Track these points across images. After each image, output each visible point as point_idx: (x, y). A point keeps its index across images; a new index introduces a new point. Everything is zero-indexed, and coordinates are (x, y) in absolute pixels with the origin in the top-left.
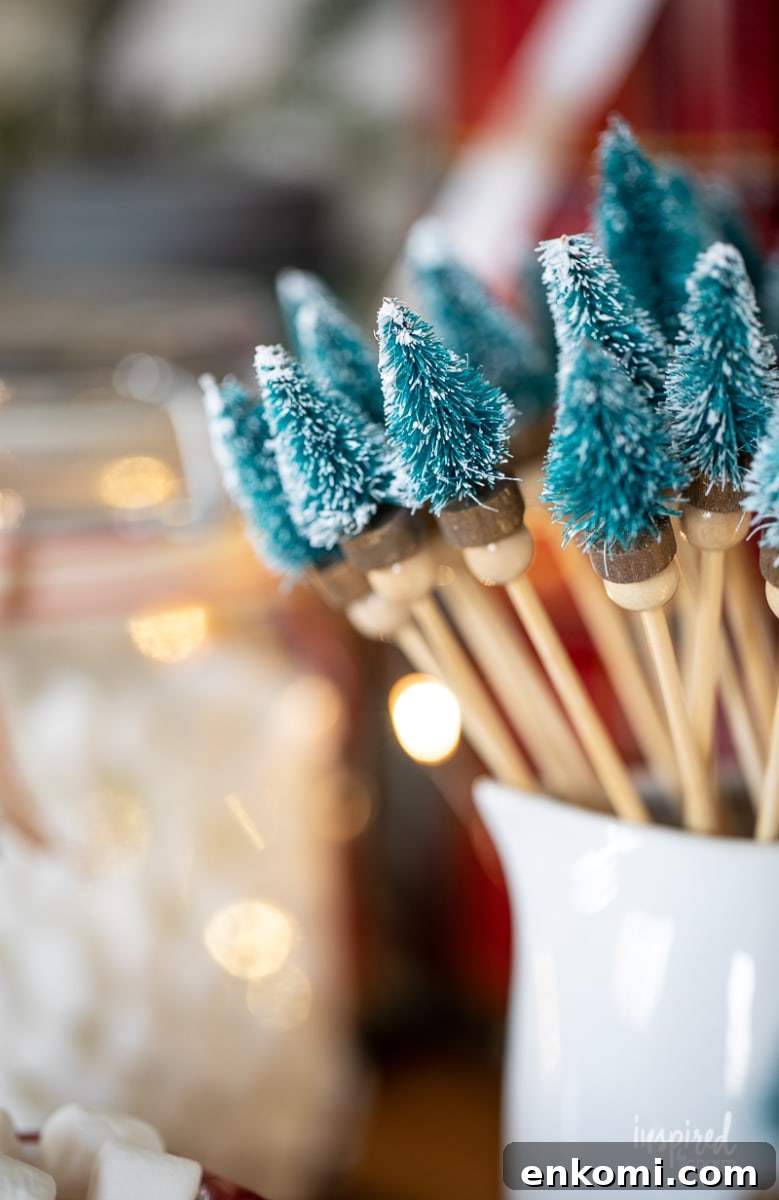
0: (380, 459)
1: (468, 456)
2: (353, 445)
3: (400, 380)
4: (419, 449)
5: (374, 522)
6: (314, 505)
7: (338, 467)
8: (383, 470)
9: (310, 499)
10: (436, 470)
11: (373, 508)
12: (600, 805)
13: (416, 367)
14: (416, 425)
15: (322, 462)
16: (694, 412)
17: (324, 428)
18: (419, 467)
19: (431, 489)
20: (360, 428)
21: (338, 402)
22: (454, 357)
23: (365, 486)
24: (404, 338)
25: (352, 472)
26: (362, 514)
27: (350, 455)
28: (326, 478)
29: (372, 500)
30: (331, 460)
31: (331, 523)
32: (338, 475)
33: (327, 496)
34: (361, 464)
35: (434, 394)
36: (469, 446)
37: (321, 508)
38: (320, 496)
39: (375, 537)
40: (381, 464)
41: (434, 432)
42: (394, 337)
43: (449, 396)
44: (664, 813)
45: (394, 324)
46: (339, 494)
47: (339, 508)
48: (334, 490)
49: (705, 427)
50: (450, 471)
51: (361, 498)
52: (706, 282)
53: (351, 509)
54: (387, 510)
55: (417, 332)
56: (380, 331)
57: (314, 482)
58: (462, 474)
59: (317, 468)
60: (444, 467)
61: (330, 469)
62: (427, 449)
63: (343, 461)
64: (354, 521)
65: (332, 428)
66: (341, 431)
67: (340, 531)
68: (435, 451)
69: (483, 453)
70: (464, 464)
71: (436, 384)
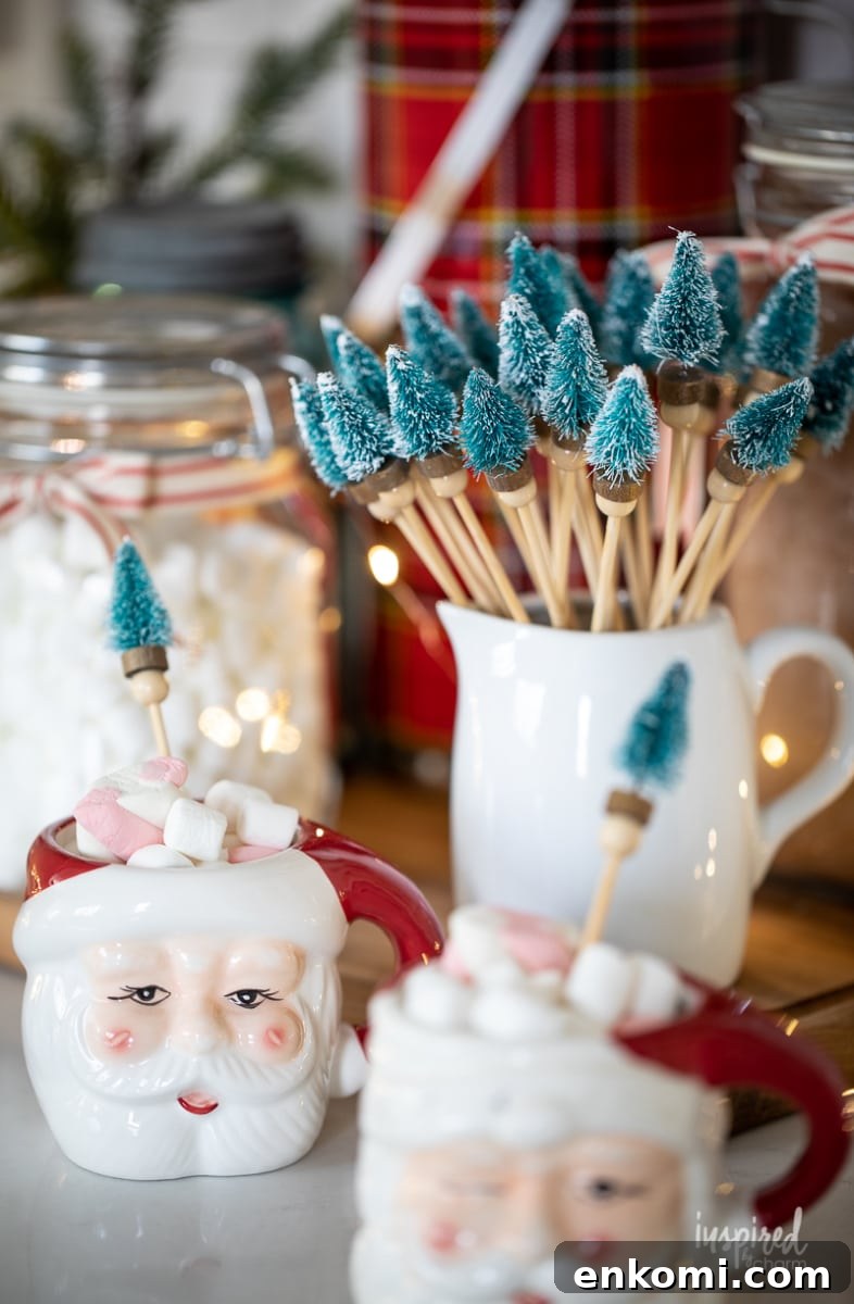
0: (387, 432)
1: (439, 427)
2: (371, 425)
3: (401, 388)
4: (411, 425)
5: (383, 467)
6: (350, 458)
7: (363, 437)
8: (388, 438)
9: (348, 455)
10: (422, 436)
11: (382, 459)
12: (503, 613)
13: (408, 381)
14: (409, 412)
15: (355, 435)
16: (555, 396)
17: (355, 417)
18: (412, 436)
19: (419, 447)
20: (374, 416)
21: (362, 402)
22: (426, 375)
23: (378, 447)
24: (401, 366)
25: (371, 440)
26: (376, 463)
27: (370, 431)
28: (357, 444)
29: (381, 455)
30: (360, 434)
31: (359, 467)
32: (363, 443)
33: (358, 453)
34: (376, 436)
35: (419, 395)
36: (439, 422)
37: (353, 459)
38: (353, 453)
39: (383, 474)
40: (386, 435)
41: (420, 415)
42: (396, 365)
43: (426, 396)
44: (538, 617)
45: (396, 359)
46: (364, 452)
47: (365, 460)
48: (361, 450)
49: (561, 404)
50: (429, 436)
51: (376, 454)
52: (567, 327)
53: (371, 460)
54: (389, 459)
55: (409, 362)
56: (388, 363)
57: (350, 445)
58: (436, 437)
59: (352, 438)
60: (426, 434)
61: (359, 439)
62: (416, 425)
63: (366, 434)
64: (372, 466)
65: (359, 416)
66: (365, 418)
67: (364, 471)
68: (421, 426)
69: (446, 425)
70: (437, 431)
71: (419, 389)
